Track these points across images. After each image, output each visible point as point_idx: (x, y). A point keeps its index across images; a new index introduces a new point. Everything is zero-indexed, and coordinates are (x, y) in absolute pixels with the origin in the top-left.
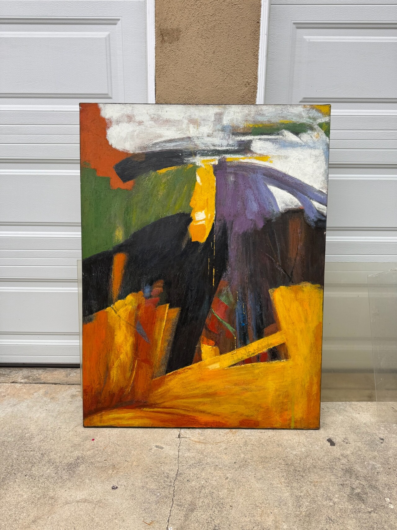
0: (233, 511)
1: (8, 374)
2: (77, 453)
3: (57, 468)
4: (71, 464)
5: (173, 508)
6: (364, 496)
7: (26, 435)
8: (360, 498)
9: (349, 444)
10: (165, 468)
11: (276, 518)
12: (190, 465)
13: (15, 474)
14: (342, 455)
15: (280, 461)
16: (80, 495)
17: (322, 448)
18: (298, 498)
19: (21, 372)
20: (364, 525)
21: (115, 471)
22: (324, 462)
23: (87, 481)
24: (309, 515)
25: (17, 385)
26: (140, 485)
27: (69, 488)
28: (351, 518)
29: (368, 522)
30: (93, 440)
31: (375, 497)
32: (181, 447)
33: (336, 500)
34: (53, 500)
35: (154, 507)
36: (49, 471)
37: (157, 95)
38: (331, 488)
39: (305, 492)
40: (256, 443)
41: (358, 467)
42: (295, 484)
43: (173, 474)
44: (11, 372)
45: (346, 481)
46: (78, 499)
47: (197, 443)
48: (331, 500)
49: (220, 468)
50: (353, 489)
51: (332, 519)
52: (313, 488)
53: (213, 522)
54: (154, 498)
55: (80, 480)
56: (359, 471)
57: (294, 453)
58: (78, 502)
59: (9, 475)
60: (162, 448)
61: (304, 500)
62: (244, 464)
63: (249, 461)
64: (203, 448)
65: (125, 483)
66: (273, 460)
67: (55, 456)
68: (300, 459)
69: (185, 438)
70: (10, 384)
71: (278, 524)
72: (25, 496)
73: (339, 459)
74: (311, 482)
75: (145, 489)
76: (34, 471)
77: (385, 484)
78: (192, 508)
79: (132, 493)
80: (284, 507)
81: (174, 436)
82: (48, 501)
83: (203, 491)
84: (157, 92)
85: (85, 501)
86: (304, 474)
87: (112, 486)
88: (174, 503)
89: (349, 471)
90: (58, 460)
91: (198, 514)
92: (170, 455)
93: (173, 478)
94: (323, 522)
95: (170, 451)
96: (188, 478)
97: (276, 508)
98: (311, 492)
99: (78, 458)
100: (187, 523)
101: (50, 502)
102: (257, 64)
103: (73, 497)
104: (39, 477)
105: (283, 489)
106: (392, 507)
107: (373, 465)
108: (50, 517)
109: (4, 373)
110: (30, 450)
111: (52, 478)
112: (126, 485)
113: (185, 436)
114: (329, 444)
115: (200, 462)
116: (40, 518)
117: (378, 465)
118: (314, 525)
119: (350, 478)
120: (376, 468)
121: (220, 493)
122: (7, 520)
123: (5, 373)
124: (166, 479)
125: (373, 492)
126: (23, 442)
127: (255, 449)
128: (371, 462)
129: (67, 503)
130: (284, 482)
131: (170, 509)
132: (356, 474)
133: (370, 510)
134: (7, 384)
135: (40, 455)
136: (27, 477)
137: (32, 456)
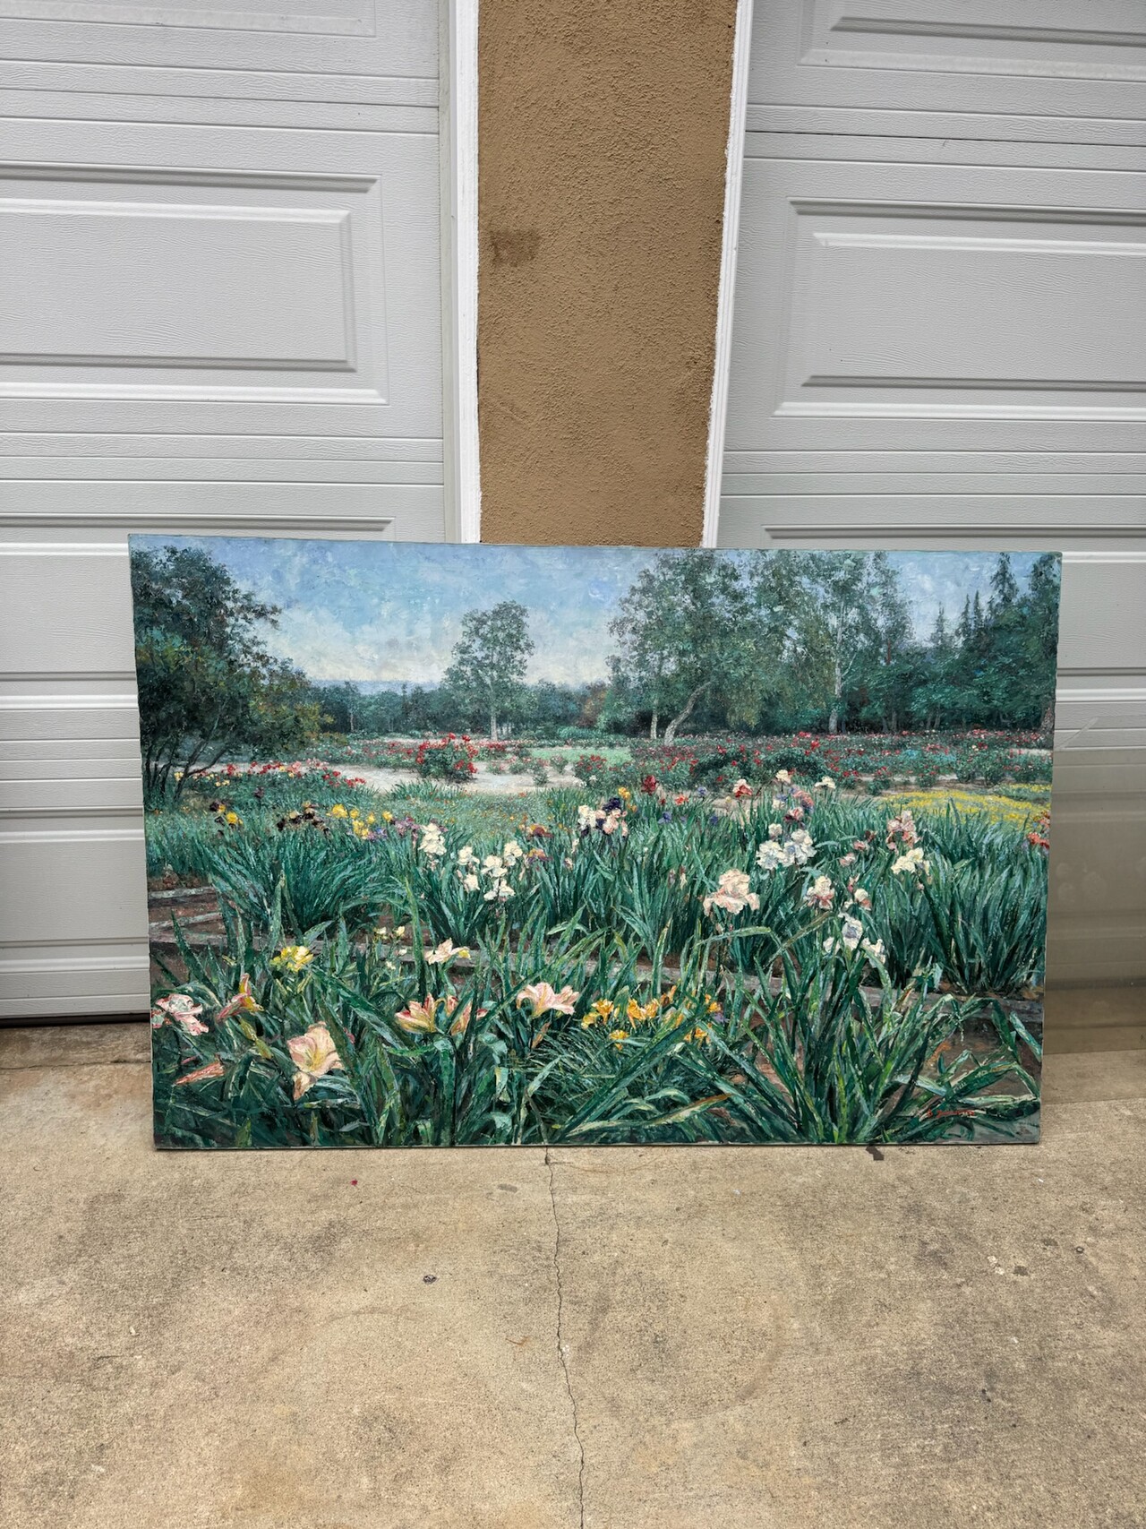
0: (688, 1306)
1: (96, 1042)
2: (325, 1216)
3: (288, 1248)
4: (319, 1238)
5: (563, 1309)
6: (947, 1255)
7: (195, 1183)
8: (939, 1260)
9: (912, 1155)
10: (532, 1232)
11: (775, 1310)
12: (583, 1222)
13: (196, 1268)
14: (899, 1179)
15: (771, 1200)
16: (360, 1300)
17: (856, 1167)
18: (816, 1271)
19: (127, 1034)
20: (949, 1310)
21: (422, 1246)
22: (864, 1195)
23: (365, 1269)
24: (839, 1301)
25: (130, 1067)
26: (484, 1268)
27: (330, 1288)
28: (923, 1300)
29: (956, 1303)
30: (355, 1183)
31: (969, 1256)
32: (556, 1185)
33: (892, 1267)
34: (302, 1316)
35: (522, 1309)
36: (274, 1257)
37: (481, 384)
38: (880, 1245)
39: (828, 1256)
40: (716, 1164)
41: (931, 1201)
42: (807, 1244)
43: (548, 1242)
44: (102, 1036)
45: (910, 1230)
46: (356, 1307)
47: (589, 1173)
48: (883, 1268)
49: (648, 1223)
50: (924, 1244)
51: (887, 1303)
52: (845, 1247)
53: (650, 1329)
54: (518, 1294)
55: (348, 1269)
56: (934, 1208)
57: (800, 1181)
58: (357, 1313)
59: (184, 1272)
60: (514, 1189)
61: (829, 1273)
62: (698, 1211)
63: (707, 1203)
64: (606, 1183)
65: (451, 1269)
66: (757, 1197)
67: (278, 1224)
68: (814, 1192)
69: (561, 1163)
70: (112, 1067)
71: (780, 1322)
72: (236, 1313)
73: (893, 1186)
74: (840, 1237)
75: (496, 1278)
76: (239, 1258)
77: (988, 1231)
78: (603, 1306)
79: (469, 1288)
80: (789, 1290)
81: (537, 1163)
82: (291, 1317)
83: (619, 1271)
84: (482, 379)
85: (373, 1311)
86: (824, 1223)
87: (422, 1275)
88: (564, 1299)
89: (915, 1210)
90: (286, 1233)
91: (618, 1316)
92: (536, 1202)
93: (551, 1250)
94: (870, 1311)
95: (533, 1196)
96: (584, 1249)
97: (773, 1292)
98: (841, 1258)
99: (331, 1224)
100: (597, 1334)
101: (296, 1319)
102: (715, 315)
103: (343, 1305)
104: (254, 1271)
105: (783, 1254)
106: (1002, 1273)
107: (963, 1194)
108: (306, 1350)
109: (84, 1039)
110: (215, 1215)
111: (285, 1270)
112: (453, 1272)
113: (560, 1159)
114: (871, 1157)
115: (602, 1212)
116: (283, 1353)
117: (973, 1194)
118: (851, 1318)
119: (918, 1222)
120: (968, 1200)
121: (656, 1273)
122: (213, 1362)
123: (89, 1039)
124: (538, 1254)
125: (964, 1247)
126: (192, 1200)
127: (715, 1178)
128: (958, 1188)
129: (333, 1318)
130: (785, 1241)
131: (557, 1311)
132: (929, 1215)
133: (959, 1281)
134: (104, 1067)
135: (242, 1224)
136: (228, 1272)
137: (223, 1228)
